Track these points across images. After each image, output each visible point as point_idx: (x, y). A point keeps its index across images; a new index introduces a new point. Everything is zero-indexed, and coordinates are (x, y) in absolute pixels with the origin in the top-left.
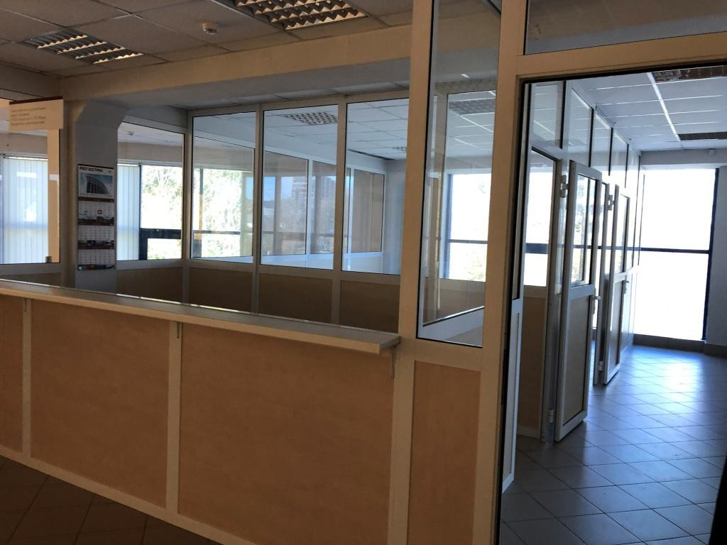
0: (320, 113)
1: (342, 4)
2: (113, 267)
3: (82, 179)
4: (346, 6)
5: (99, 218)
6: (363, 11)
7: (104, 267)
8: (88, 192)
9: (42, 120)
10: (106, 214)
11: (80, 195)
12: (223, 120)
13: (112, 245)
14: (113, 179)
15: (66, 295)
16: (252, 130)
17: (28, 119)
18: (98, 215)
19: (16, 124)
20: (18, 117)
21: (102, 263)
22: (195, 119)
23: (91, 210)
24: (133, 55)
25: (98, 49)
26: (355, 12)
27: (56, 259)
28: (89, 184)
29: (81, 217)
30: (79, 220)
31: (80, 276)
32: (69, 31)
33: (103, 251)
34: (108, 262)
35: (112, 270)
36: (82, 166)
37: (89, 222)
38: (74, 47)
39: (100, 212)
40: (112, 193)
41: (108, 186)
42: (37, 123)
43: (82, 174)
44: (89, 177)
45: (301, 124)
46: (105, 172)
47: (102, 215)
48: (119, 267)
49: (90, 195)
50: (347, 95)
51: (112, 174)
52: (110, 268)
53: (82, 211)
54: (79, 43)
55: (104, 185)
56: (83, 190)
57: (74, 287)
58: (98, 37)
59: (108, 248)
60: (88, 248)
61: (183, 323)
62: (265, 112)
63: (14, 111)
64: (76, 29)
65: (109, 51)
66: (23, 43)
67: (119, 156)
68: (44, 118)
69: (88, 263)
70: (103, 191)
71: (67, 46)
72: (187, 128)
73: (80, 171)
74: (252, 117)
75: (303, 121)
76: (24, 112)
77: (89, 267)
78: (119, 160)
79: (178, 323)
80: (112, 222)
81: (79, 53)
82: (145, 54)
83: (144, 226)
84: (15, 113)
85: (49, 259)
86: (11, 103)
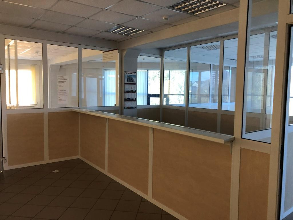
0: (214, 45)
1: (216, 2)
2: (136, 108)
3: (126, 77)
4: (218, 2)
5: (131, 90)
6: (225, 3)
7: (133, 108)
8: (128, 81)
9: (112, 57)
10: (133, 89)
11: (125, 83)
12: (175, 51)
13: (135, 100)
14: (136, 76)
15: (121, 118)
16: (186, 54)
17: (108, 57)
18: (131, 89)
19: (105, 59)
20: (105, 57)
21: (132, 106)
22: (165, 52)
23: (128, 87)
24: (141, 31)
25: (130, 30)
26: (222, 4)
27: (118, 105)
28: (128, 78)
29: (125, 90)
30: (125, 91)
31: (125, 111)
32: (120, 26)
33: (132, 102)
34: (134, 106)
35: (135, 109)
36: (126, 72)
37: (128, 92)
38: (122, 31)
39: (132, 88)
40: (135, 81)
41: (134, 79)
42: (110, 58)
43: (126, 75)
44: (128, 76)
45: (207, 50)
46: (133, 74)
47: (132, 89)
48: (138, 108)
49: (128, 82)
50: (224, 37)
51: (136, 75)
52: (135, 108)
53: (126, 88)
54: (124, 29)
55: (133, 79)
56: (126, 81)
57: (123, 115)
58: (130, 27)
59: (134, 101)
60: (128, 101)
61: (154, 128)
62: (191, 47)
63: (104, 55)
64: (122, 25)
65: (133, 31)
66: (107, 31)
67: (138, 67)
68: (112, 56)
69: (128, 106)
70: (132, 80)
71: (120, 31)
72: (162, 56)
73: (125, 74)
74: (186, 49)
75: (207, 49)
76: (107, 55)
77: (128, 108)
78: (138, 69)
79: (152, 128)
80: (135, 92)
81: (124, 33)
82: (145, 30)
83: (149, 93)
84: (104, 56)
85: (115, 105)
86: (103, 52)
